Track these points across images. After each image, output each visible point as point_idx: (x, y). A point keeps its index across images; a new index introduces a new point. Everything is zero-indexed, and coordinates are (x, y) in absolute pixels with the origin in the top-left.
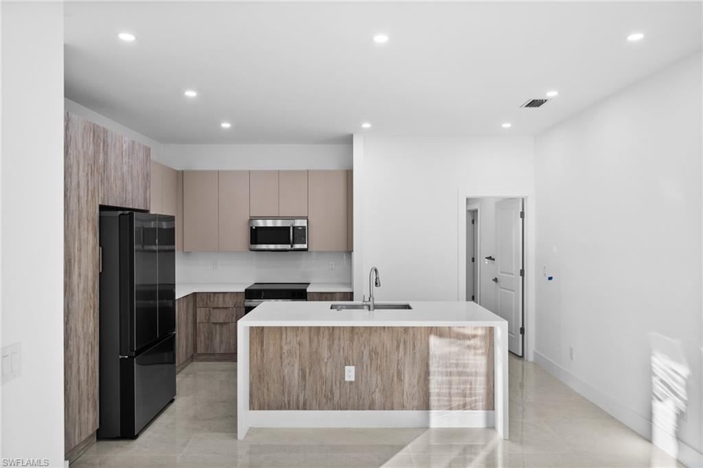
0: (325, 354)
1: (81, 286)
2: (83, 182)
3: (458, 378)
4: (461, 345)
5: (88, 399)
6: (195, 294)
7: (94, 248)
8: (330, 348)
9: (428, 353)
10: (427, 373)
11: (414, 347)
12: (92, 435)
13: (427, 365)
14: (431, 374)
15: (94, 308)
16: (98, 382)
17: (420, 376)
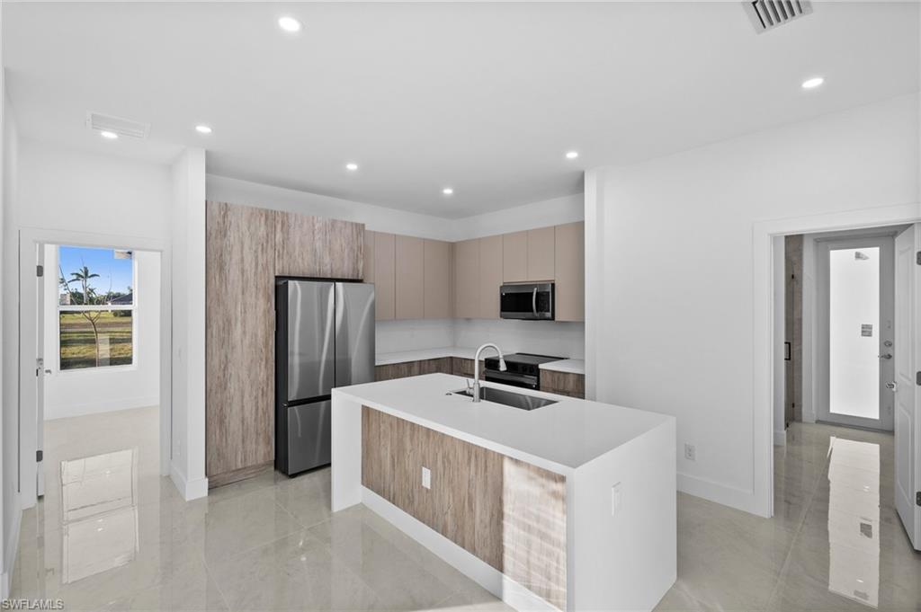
0: (408, 445)
1: (247, 342)
2: (249, 258)
3: (539, 541)
4: (543, 486)
5: (257, 434)
6: (451, 358)
7: (267, 312)
8: (412, 439)
9: (502, 483)
10: (501, 515)
11: (486, 467)
12: (266, 464)
13: (501, 502)
14: (506, 517)
15: (267, 362)
16: (273, 423)
17: (493, 515)
